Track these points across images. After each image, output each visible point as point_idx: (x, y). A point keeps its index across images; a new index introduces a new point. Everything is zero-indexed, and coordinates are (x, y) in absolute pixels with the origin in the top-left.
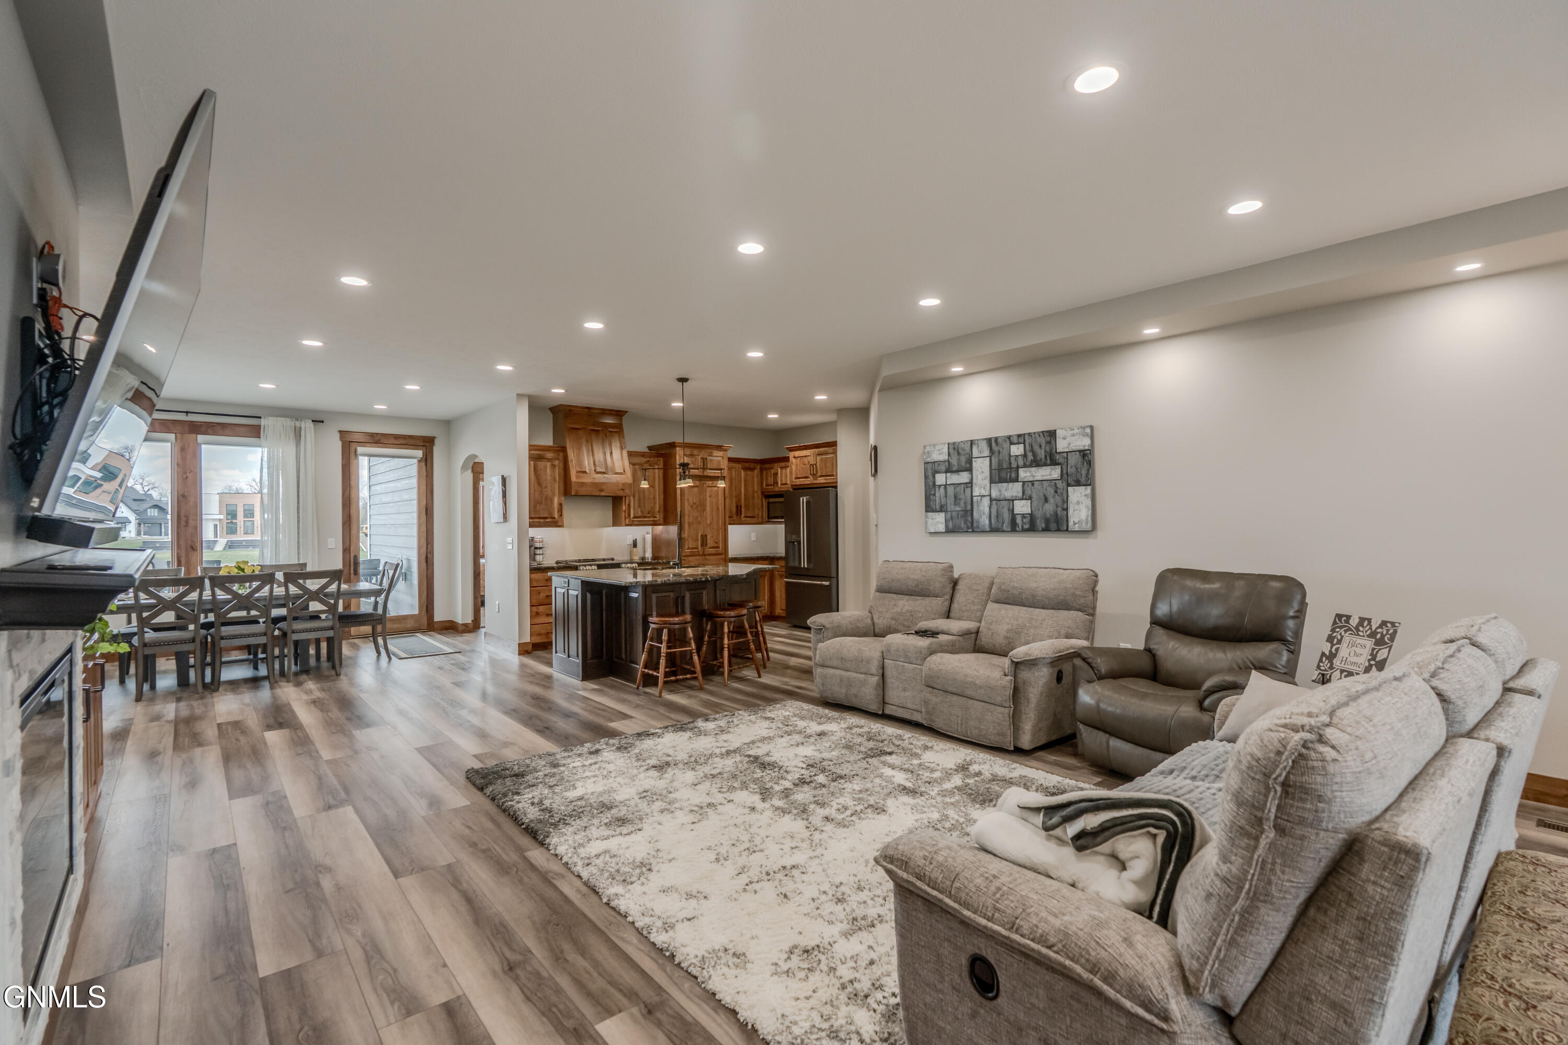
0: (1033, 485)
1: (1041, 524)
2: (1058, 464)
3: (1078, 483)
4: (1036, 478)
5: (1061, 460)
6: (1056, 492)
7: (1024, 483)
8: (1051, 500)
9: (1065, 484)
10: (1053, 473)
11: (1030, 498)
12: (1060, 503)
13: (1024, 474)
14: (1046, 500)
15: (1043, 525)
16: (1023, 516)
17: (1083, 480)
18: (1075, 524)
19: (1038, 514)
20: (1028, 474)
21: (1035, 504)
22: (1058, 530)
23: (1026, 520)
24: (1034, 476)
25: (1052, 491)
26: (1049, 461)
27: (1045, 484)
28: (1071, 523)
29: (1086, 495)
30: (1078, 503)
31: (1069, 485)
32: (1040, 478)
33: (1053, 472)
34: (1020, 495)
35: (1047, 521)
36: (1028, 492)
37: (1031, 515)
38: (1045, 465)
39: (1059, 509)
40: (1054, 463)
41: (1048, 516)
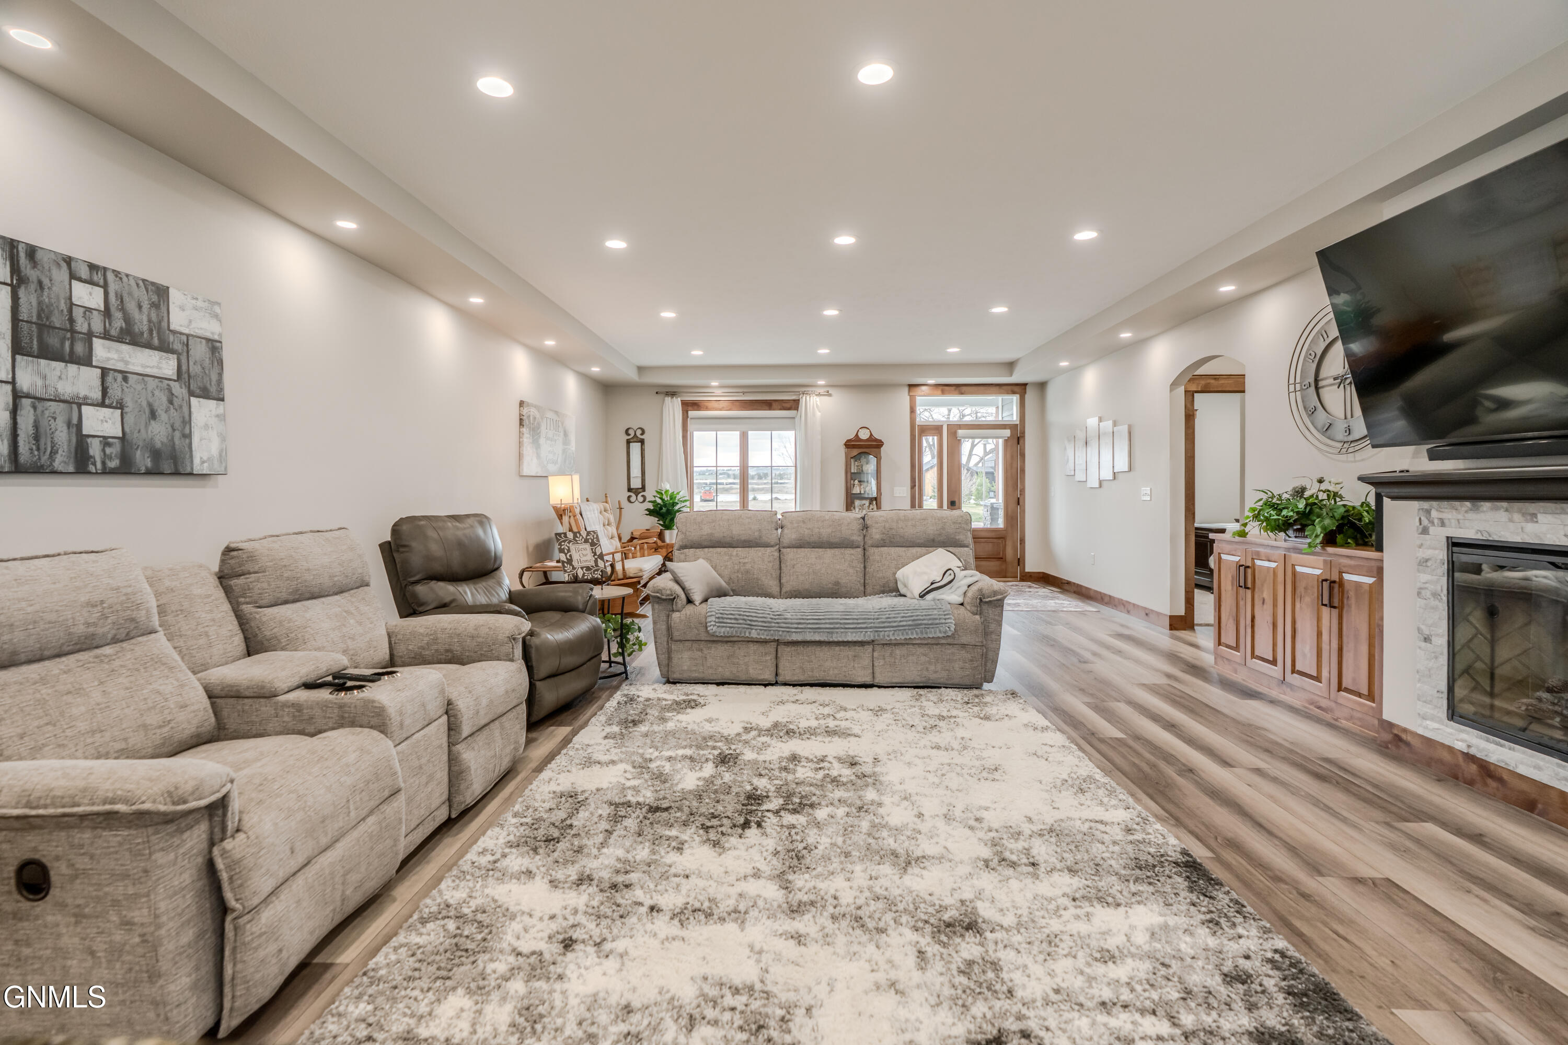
0: (125, 379)
1: (143, 460)
2: (172, 352)
3: (205, 394)
4: (131, 368)
5: (177, 346)
6: (171, 402)
7: (105, 372)
8: (163, 416)
9: (184, 391)
10: (167, 366)
11: (120, 406)
12: (178, 425)
13: (103, 352)
14: (153, 415)
15: (149, 463)
16: (106, 441)
17: (213, 389)
18: (203, 462)
19: (134, 437)
20: (114, 355)
21: (130, 419)
22: (176, 473)
23: (112, 451)
24: (127, 363)
25: (164, 399)
26: (156, 341)
27: (152, 383)
28: (197, 461)
29: (217, 416)
30: (206, 427)
31: (192, 394)
32: (139, 369)
33: (164, 364)
34: (97, 395)
35: (156, 454)
36: (115, 391)
37: (123, 439)
38: (149, 346)
39: (177, 434)
40: (164, 348)
41: (158, 445)
